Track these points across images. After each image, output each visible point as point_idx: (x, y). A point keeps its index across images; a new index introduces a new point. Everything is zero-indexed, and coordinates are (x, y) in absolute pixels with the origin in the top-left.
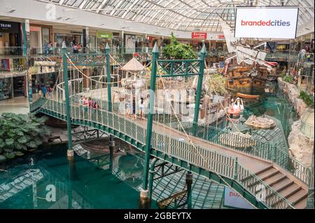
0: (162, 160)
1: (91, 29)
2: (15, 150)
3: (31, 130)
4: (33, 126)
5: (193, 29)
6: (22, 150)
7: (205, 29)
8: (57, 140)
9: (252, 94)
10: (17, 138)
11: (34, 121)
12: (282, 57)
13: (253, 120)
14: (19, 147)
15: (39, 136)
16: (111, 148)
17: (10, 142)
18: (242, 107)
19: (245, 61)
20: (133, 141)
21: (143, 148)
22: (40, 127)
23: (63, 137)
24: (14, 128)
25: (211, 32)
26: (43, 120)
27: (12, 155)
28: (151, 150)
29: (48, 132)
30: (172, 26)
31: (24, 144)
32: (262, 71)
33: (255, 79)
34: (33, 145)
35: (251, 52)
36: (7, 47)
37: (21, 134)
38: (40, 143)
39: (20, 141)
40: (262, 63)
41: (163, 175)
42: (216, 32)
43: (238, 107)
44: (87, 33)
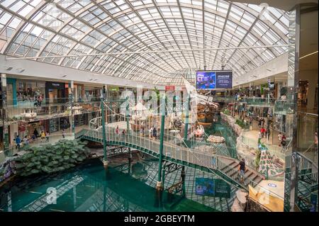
0: (170, 162)
1: (108, 85)
2: (70, 163)
3: (79, 150)
4: (80, 147)
5: (166, 84)
6: (74, 163)
7: (173, 84)
8: (94, 156)
9: (206, 122)
10: (71, 155)
11: (80, 144)
12: (220, 99)
13: (212, 138)
14: (72, 161)
15: (83, 154)
16: (129, 159)
17: (67, 158)
18: (204, 131)
19: (202, 103)
20: (150, 152)
21: (157, 156)
22: (83, 147)
23: (98, 153)
24: (68, 149)
25: (177, 86)
26: (85, 143)
27: (68, 166)
28: (163, 157)
29: (89, 150)
30: (154, 83)
31: (76, 159)
32: (211, 108)
33: (208, 114)
34: (80, 159)
35: (204, 97)
36: (56, 98)
37: (74, 152)
38: (84, 158)
39: (73, 157)
40: (210, 104)
41: (169, 172)
42: (180, 86)
43: (201, 131)
44: (106, 88)
